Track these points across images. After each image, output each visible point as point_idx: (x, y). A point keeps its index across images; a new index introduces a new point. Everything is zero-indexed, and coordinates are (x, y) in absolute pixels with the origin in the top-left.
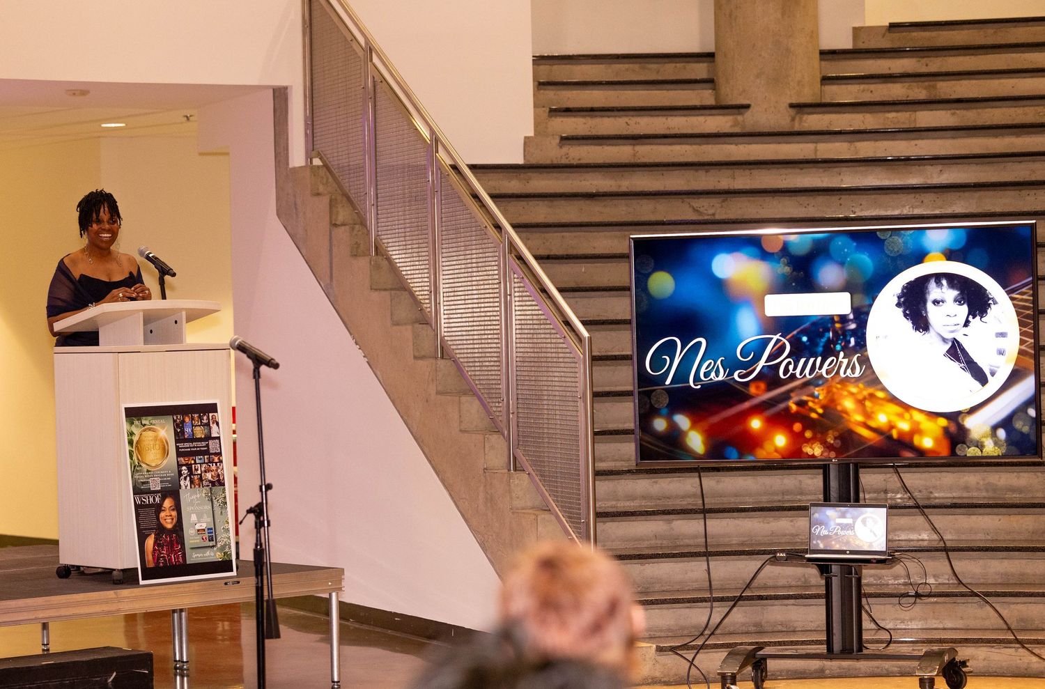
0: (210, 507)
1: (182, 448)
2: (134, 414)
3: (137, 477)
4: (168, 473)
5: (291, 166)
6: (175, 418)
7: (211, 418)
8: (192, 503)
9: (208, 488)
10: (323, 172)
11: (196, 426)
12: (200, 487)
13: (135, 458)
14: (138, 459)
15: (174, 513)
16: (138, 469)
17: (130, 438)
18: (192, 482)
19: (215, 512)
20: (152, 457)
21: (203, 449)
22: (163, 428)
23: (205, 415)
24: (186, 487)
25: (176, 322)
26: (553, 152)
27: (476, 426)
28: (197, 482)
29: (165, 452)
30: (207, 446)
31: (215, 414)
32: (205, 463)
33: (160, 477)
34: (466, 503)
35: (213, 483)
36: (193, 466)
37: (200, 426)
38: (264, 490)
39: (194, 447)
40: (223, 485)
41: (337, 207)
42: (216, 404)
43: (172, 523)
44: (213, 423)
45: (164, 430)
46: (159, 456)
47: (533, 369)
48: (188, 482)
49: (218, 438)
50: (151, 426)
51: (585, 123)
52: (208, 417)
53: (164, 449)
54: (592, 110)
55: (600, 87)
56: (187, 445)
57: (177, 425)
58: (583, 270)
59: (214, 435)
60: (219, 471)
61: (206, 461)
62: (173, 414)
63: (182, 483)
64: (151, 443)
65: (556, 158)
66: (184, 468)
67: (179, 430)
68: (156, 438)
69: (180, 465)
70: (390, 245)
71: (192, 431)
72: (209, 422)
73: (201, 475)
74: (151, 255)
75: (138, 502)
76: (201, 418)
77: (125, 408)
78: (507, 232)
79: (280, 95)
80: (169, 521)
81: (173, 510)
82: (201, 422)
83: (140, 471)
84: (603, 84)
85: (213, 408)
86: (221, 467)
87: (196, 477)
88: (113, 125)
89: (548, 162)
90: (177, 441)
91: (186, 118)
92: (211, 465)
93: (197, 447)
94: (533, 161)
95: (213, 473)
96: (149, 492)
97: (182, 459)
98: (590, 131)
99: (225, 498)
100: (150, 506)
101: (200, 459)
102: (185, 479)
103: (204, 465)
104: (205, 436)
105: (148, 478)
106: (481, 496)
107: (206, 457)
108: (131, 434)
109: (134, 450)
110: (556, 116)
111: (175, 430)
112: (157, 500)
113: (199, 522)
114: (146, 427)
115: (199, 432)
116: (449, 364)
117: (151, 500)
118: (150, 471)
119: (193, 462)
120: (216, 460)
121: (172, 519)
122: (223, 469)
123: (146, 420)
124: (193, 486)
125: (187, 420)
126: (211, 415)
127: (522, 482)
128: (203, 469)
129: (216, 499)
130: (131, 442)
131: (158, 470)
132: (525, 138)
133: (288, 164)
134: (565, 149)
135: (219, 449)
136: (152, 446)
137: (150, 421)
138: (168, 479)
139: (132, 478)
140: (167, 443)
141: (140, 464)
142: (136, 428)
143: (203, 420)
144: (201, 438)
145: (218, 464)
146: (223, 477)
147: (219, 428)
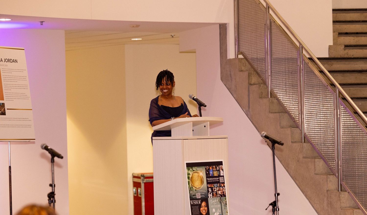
0: (220, 206)
1: (209, 180)
2: (190, 166)
3: (191, 193)
4: (204, 191)
5: (228, 58)
6: (206, 167)
7: (220, 168)
8: (213, 204)
9: (219, 198)
10: (244, 61)
11: (214, 171)
12: (216, 197)
13: (190, 184)
14: (192, 185)
15: (206, 208)
16: (192, 189)
17: (188, 176)
18: (213, 195)
19: (222, 208)
20: (197, 184)
21: (217, 181)
22: (201, 172)
23: (217, 166)
24: (211, 197)
25: (205, 126)
26: (341, 52)
27: (322, 172)
28: (215, 195)
29: (202, 182)
30: (219, 179)
31: (222, 166)
32: (218, 187)
33: (201, 193)
34: (318, 205)
35: (221, 196)
36: (213, 188)
37: (216, 171)
38: (276, 196)
39: (213, 180)
40: (225, 196)
41: (251, 77)
42: (222, 161)
43: (205, 212)
44: (221, 170)
45: (201, 173)
46: (200, 184)
47: (351, 147)
48: (211, 195)
49: (223, 176)
50: (197, 171)
51: (354, 39)
52: (219, 168)
53: (202, 180)
54: (357, 33)
55: (360, 23)
56: (211, 179)
57: (207, 171)
58: (360, 104)
59: (222, 175)
60: (224, 190)
61: (219, 186)
62: (205, 166)
63: (209, 195)
64: (197, 178)
65: (343, 55)
66: (210, 189)
67: (207, 173)
68: (198, 176)
69: (208, 188)
70: (278, 93)
71: (213, 173)
73: (216, 192)
74: (195, 98)
75: (192, 203)
77: (187, 163)
78: (338, 88)
79: (223, 28)
80: (204, 211)
82: (216, 169)
84: (361, 22)
85: (221, 163)
86: (224, 189)
87: (214, 193)
88: (137, 39)
89: (339, 57)
90: (207, 177)
91: (171, 36)
93: (215, 180)
94: (333, 56)
95: (221, 191)
96: (196, 199)
97: (209, 185)
98: (356, 43)
99: (226, 202)
100: (196, 205)
101: (216, 185)
102: (210, 193)
103: (218, 188)
104: (218, 175)
105: (196, 193)
106: (326, 202)
107: (218, 184)
108: (189, 174)
109: (190, 181)
110: (341, 36)
111: (206, 173)
112: (199, 202)
113: (216, 212)
114: (194, 171)
115: (216, 174)
116: (308, 145)
117: (197, 202)
118: (196, 190)
119: (213, 186)
120: (222, 186)
121: (205, 211)
123: (194, 168)
124: (213, 197)
125: (211, 168)
127: (345, 196)
128: (217, 189)
129: (222, 202)
130: (189, 178)
131: (199, 190)
132: (329, 46)
133: (227, 57)
134: (347, 51)
135: (223, 181)
136: (197, 179)
137: (196, 169)
138: (204, 193)
139: (189, 193)
140: (203, 178)
141: (192, 187)
142: (191, 172)
143: (217, 168)
144: (216, 176)
145: (223, 187)
146: (225, 193)
147: (223, 171)
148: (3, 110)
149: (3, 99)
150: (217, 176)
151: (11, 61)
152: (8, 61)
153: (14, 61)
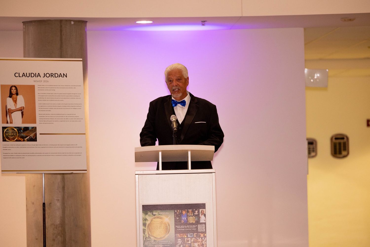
1: (178, 229)
2: (147, 209)
3: (147, 244)
4: (169, 242)
6: (176, 211)
7: (200, 212)
11: (190, 216)
13: (146, 233)
14: (149, 234)
16: (148, 239)
17: (144, 222)
20: (158, 233)
21: (193, 229)
23: (196, 210)
29: (167, 230)
30: (197, 228)
31: (203, 210)
32: (194, 237)
33: (163, 245)
36: (186, 239)
37: (192, 216)
39: (187, 228)
42: (205, 204)
44: (202, 215)
46: (163, 233)
50: (159, 216)
52: (199, 212)
53: (167, 228)
56: (183, 227)
57: (177, 216)
59: (202, 222)
60: (203, 242)
64: (159, 225)
66: (179, 240)
67: (178, 218)
68: (162, 223)
69: (176, 238)
71: (187, 219)
72: (199, 214)
73: (190, 244)
76: (193, 212)
77: (143, 206)
82: (194, 214)
83: (150, 241)
85: (203, 206)
86: (205, 240)
87: (187, 245)
90: (176, 225)
92: (198, 238)
93: (189, 228)
95: (199, 243)
97: (178, 235)
101: (191, 235)
102: (180, 246)
103: (193, 239)
107: (195, 234)
108: (146, 220)
109: (146, 228)
111: (175, 219)
114: (155, 216)
115: (192, 220)
118: (156, 241)
119: (186, 236)
120: (202, 236)
122: (206, 241)
123: (156, 212)
125: (184, 212)
126: (200, 210)
128: (192, 241)
130: (144, 225)
131: (162, 241)
135: (204, 230)
136: (159, 227)
137: (158, 213)
138: (168, 246)
139: (144, 244)
140: (169, 225)
141: (150, 237)
142: (149, 217)
143: (195, 213)
145: (203, 238)
146: (206, 245)
147: (205, 218)
148: (32, 135)
149: (35, 123)
150: (194, 222)
151: (56, 75)
152: (51, 75)
153: (62, 76)
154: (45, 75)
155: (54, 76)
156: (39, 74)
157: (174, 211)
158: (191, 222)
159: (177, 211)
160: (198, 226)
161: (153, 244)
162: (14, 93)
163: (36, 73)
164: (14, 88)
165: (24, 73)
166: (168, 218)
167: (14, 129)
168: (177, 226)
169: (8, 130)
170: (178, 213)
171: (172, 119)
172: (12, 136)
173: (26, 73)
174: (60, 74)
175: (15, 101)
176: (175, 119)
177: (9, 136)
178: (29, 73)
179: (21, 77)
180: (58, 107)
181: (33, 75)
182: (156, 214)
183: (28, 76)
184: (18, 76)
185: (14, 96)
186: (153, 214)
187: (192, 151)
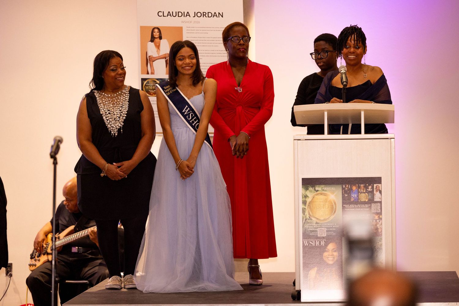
1: (347, 208)
2: (308, 183)
3: (307, 227)
4: (334, 225)
6: (344, 187)
7: (375, 187)
11: (362, 193)
13: (307, 213)
14: (309, 215)
15: (336, 254)
16: (309, 221)
17: (304, 199)
20: (321, 213)
22: (333, 193)
23: (369, 185)
29: (333, 210)
30: (370, 207)
31: (380, 185)
33: (327, 228)
37: (364, 193)
39: (358, 208)
40: (381, 236)
44: (377, 191)
46: (327, 213)
50: (323, 192)
52: (373, 187)
53: (332, 208)
56: (352, 206)
57: (346, 192)
59: (377, 200)
60: (378, 226)
64: (322, 203)
67: (346, 195)
71: (358, 196)
72: (373, 190)
75: (306, 245)
76: (366, 188)
77: (303, 179)
80: (331, 259)
81: (335, 251)
82: (366, 190)
83: (311, 223)
85: (378, 180)
86: (380, 223)
90: (343, 203)
92: (372, 221)
93: (361, 208)
95: (373, 227)
96: (317, 238)
100: (315, 248)
104: (369, 200)
105: (317, 228)
108: (306, 196)
109: (306, 208)
111: (343, 196)
112: (323, 243)
114: (318, 192)
115: (364, 197)
117: (318, 243)
118: (318, 223)
121: (334, 258)
122: (382, 224)
123: (319, 187)
125: (354, 188)
126: (375, 185)
130: (304, 203)
131: (326, 223)
135: (380, 210)
136: (322, 205)
137: (322, 188)
138: (333, 229)
139: (303, 227)
140: (335, 204)
141: (311, 218)
142: (310, 193)
143: (368, 188)
144: (365, 201)
145: (378, 221)
146: (381, 230)
147: (381, 195)
150: (367, 200)
151: (210, 15)
152: (203, 15)
153: (216, 16)
154: (196, 14)
155: (207, 15)
156: (188, 12)
157: (342, 186)
158: (363, 200)
159: (346, 186)
160: (371, 205)
161: (315, 227)
162: (156, 37)
163: (184, 12)
164: (156, 30)
165: (169, 12)
166: (334, 195)
167: (156, 82)
168: (345, 205)
169: (148, 82)
170: (346, 189)
171: (341, 71)
172: (153, 90)
173: (173, 12)
174: (215, 13)
175: (158, 47)
176: (345, 70)
177: (150, 89)
178: (176, 12)
179: (165, 16)
180: (211, 55)
181: (180, 14)
182: (319, 190)
183: (174, 15)
184: (161, 16)
185: (157, 40)
186: (315, 190)
187: (366, 111)
